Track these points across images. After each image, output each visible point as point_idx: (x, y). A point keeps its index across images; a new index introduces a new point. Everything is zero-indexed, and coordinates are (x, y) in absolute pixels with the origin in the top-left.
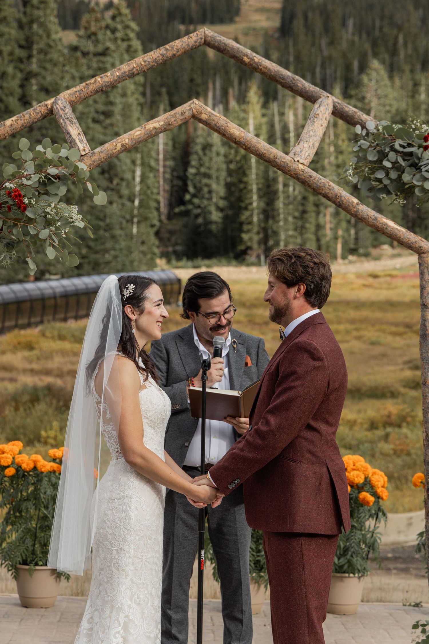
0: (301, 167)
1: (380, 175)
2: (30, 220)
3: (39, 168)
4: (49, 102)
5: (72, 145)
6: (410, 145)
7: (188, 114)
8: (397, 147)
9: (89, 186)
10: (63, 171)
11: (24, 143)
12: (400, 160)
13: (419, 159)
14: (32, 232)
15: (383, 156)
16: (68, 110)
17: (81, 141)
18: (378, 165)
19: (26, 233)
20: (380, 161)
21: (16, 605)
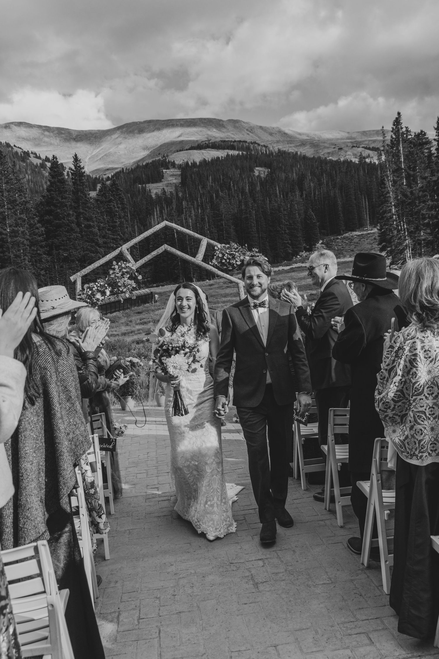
0: (199, 261)
1: (224, 261)
2: (120, 287)
3: (120, 270)
4: (120, 249)
5: (129, 262)
6: (231, 251)
7: (164, 249)
8: (228, 252)
9: (136, 274)
10: (128, 270)
11: (114, 263)
12: (229, 256)
13: (235, 255)
14: (121, 290)
15: (224, 255)
16: (126, 251)
17: (132, 260)
18: (222, 258)
19: (119, 290)
20: (223, 257)
21: (120, 410)
